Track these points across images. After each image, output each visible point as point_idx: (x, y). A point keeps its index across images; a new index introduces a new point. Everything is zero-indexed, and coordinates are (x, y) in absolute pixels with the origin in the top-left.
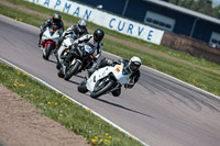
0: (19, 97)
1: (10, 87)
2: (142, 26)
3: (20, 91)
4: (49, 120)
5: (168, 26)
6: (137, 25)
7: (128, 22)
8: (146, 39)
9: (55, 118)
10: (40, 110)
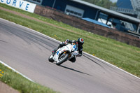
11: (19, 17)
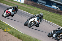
8: (19, 2)
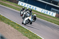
0: (17, 31)
1: (15, 28)
2: (50, 12)
3: (17, 29)
4: (25, 37)
5: (57, 12)
6: (49, 12)
7: (46, 11)
9: (27, 36)
10: (23, 34)
11: (49, 19)
